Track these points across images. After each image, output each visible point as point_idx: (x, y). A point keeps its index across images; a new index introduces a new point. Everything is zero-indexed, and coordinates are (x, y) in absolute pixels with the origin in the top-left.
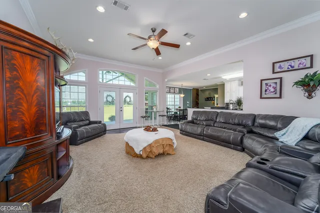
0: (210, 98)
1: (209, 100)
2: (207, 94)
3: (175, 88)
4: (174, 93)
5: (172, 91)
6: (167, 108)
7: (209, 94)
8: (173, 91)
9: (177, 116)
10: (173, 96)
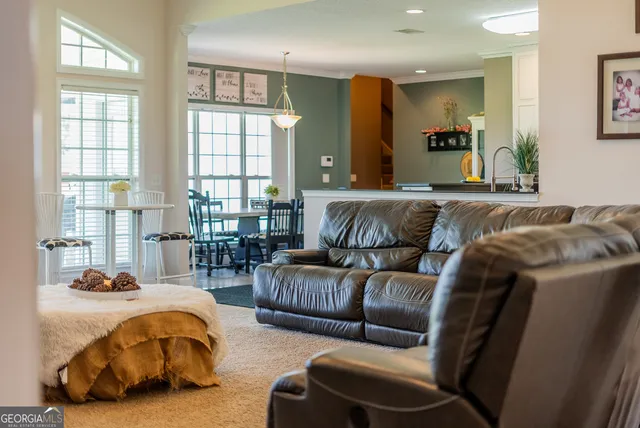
0: (456, 134)
1: (448, 148)
2: (435, 114)
3: (243, 71)
4: (242, 103)
5: (227, 89)
6: (196, 195)
7: (451, 110)
8: (234, 92)
9: (256, 243)
10: (234, 119)
